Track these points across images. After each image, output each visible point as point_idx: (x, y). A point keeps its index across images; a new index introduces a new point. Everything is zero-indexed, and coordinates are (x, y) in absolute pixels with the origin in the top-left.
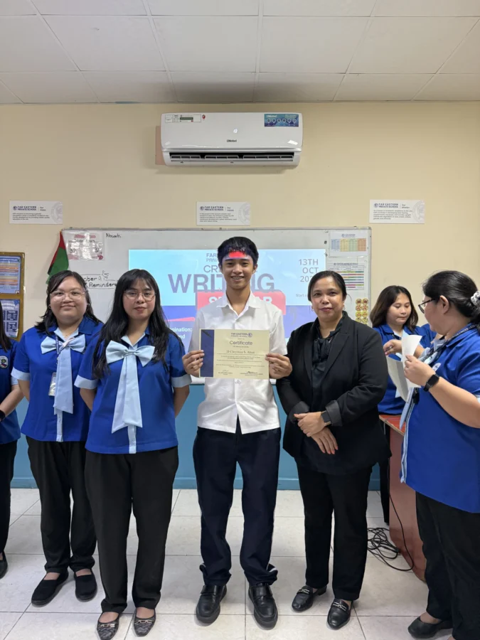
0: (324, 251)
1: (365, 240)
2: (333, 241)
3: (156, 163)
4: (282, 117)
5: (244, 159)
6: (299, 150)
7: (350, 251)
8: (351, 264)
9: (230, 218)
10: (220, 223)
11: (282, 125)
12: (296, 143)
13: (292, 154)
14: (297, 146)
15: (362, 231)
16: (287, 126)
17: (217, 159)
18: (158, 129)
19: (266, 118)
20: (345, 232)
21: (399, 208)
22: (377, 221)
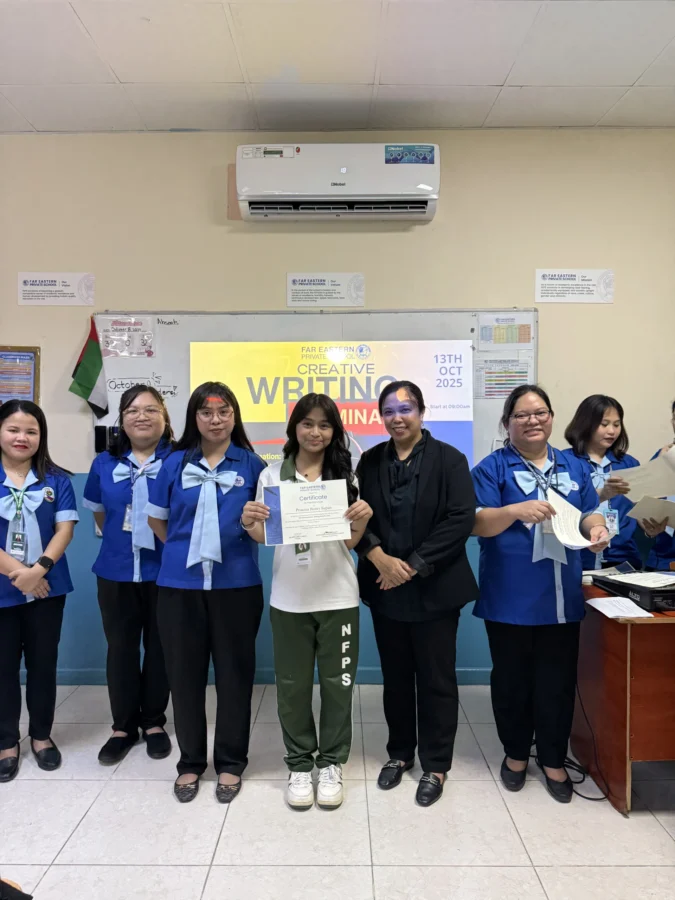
0: (470, 343)
1: (529, 328)
2: (484, 328)
3: (229, 218)
4: (410, 151)
5: (355, 211)
6: (435, 197)
7: (507, 342)
10: (322, 303)
11: (410, 162)
12: (430, 188)
13: (425, 203)
14: (432, 192)
15: (525, 314)
16: (417, 162)
17: (317, 211)
18: (232, 168)
19: (387, 151)
20: (502, 316)
21: (578, 281)
22: (545, 300)
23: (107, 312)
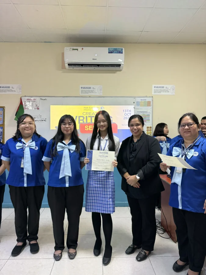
0: (133, 106)
1: (150, 102)
2: (137, 102)
3: (62, 68)
4: (116, 49)
5: (100, 67)
6: (123, 63)
7: (144, 106)
8: (144, 112)
9: (94, 92)
10: (90, 94)
11: (116, 53)
12: (122, 61)
13: (120, 65)
14: (122, 62)
15: (149, 98)
16: (118, 53)
17: (88, 67)
18: (63, 54)
19: (109, 50)
20: (142, 98)
21: (165, 88)
22: (155, 94)
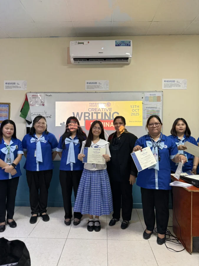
0: (142, 102)
2: (146, 97)
7: (153, 101)
9: (100, 87)
10: (96, 90)
17: (94, 61)
20: (151, 93)
22: (165, 88)
23: (30, 92)
